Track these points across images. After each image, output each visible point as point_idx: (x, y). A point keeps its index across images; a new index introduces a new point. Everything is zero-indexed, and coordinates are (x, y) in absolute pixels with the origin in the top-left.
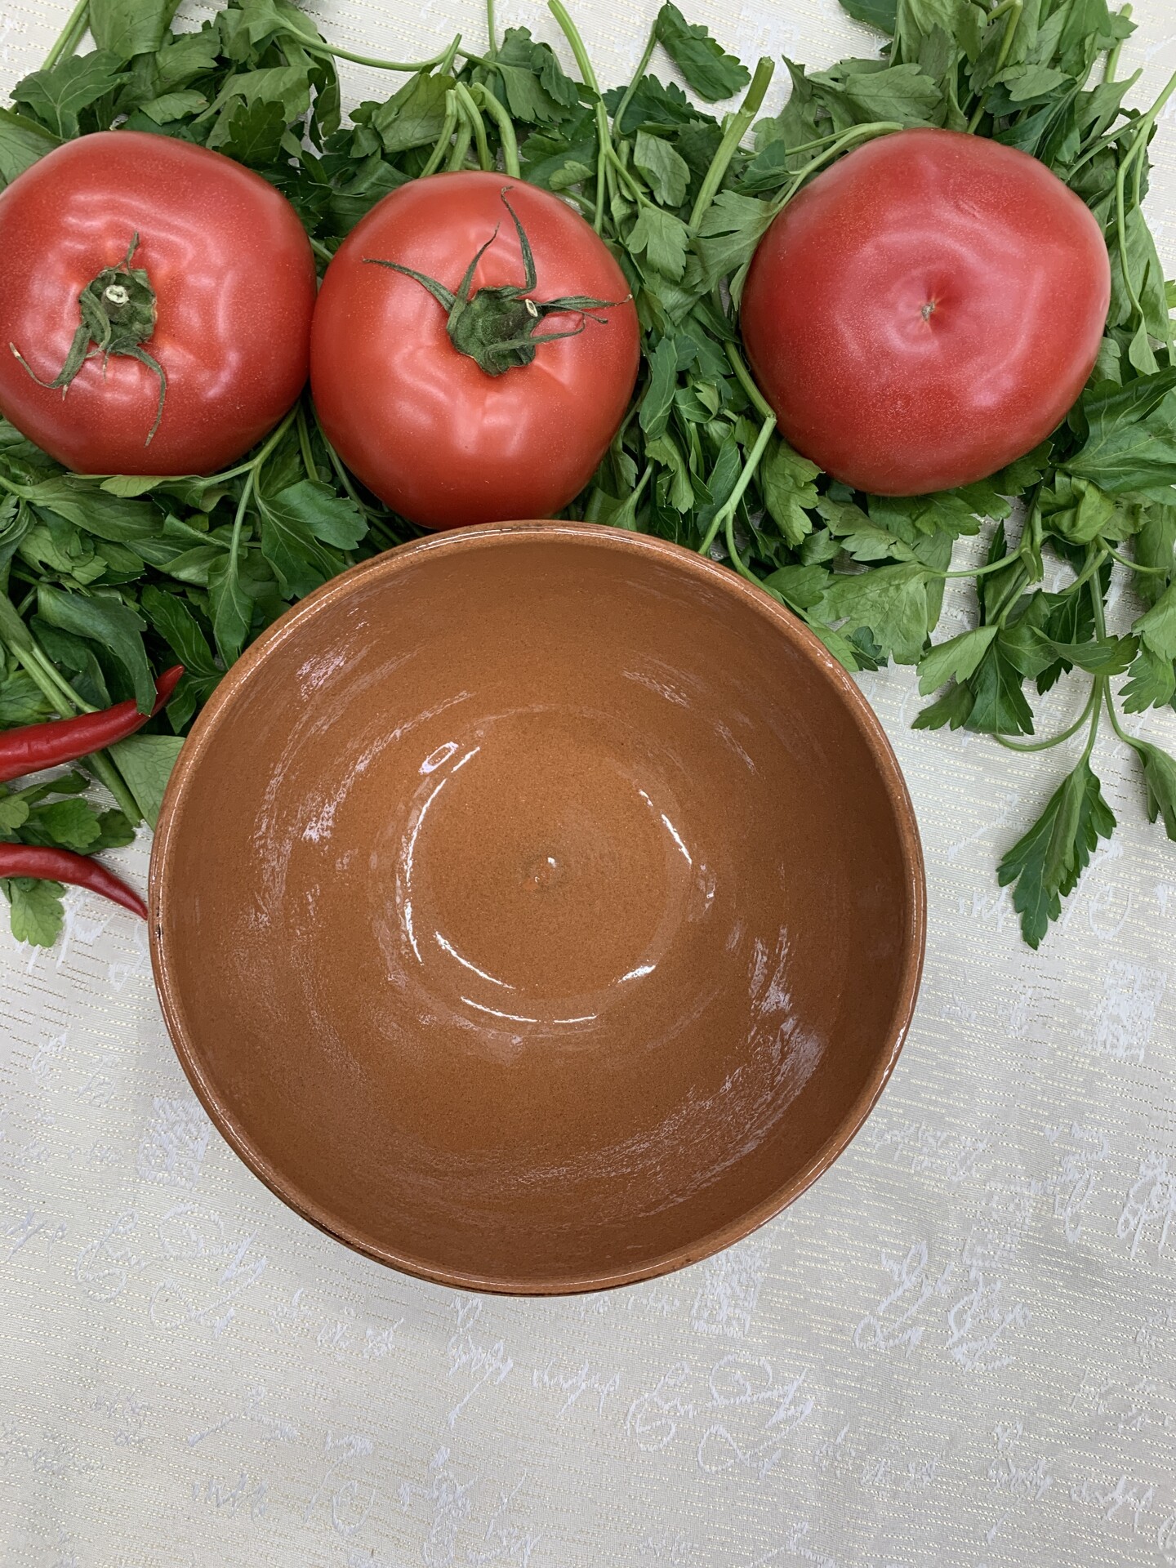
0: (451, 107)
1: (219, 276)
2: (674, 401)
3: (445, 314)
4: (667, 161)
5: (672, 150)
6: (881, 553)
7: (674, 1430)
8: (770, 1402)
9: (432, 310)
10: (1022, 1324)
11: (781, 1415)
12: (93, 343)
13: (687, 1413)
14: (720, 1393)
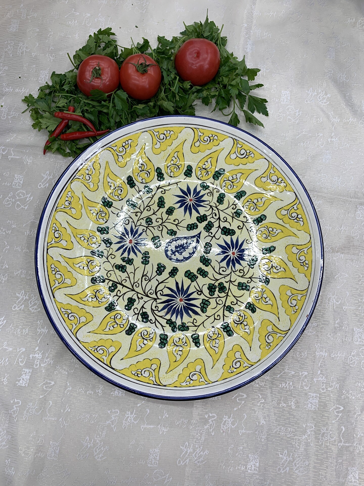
1: (108, 68)
3: (136, 67)
9: (135, 67)
12: (94, 77)
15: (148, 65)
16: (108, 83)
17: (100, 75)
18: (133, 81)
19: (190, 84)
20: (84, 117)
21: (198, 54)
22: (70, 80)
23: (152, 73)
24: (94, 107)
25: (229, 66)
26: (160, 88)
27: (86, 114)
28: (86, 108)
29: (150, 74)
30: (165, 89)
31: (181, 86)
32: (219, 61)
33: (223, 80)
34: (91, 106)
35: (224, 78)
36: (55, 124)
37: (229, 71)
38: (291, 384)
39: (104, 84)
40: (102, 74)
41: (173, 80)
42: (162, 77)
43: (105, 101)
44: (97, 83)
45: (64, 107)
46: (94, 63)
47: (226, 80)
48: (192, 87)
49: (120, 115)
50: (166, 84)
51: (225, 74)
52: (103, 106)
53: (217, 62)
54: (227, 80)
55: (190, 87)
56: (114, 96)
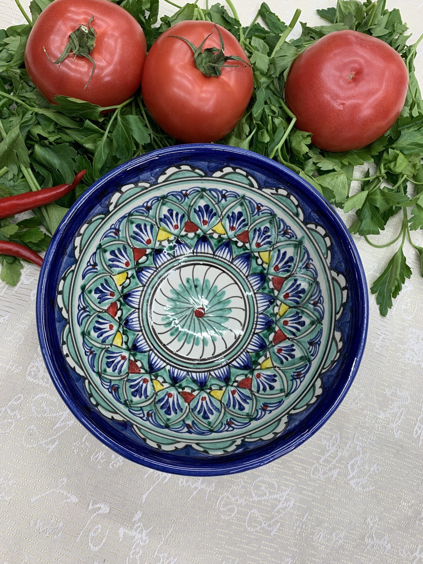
0: (196, 14)
2: (264, 108)
3: (193, 54)
4: (262, 46)
5: (263, 42)
6: (330, 167)
7: (236, 511)
8: (276, 499)
9: (189, 54)
10: (377, 473)
11: (280, 506)
12: (71, 51)
13: (242, 503)
14: (256, 494)
15: (226, 59)
17: (90, 53)
18: (176, 90)
23: (232, 83)
39: (96, 79)
40: (97, 49)
44: (78, 70)
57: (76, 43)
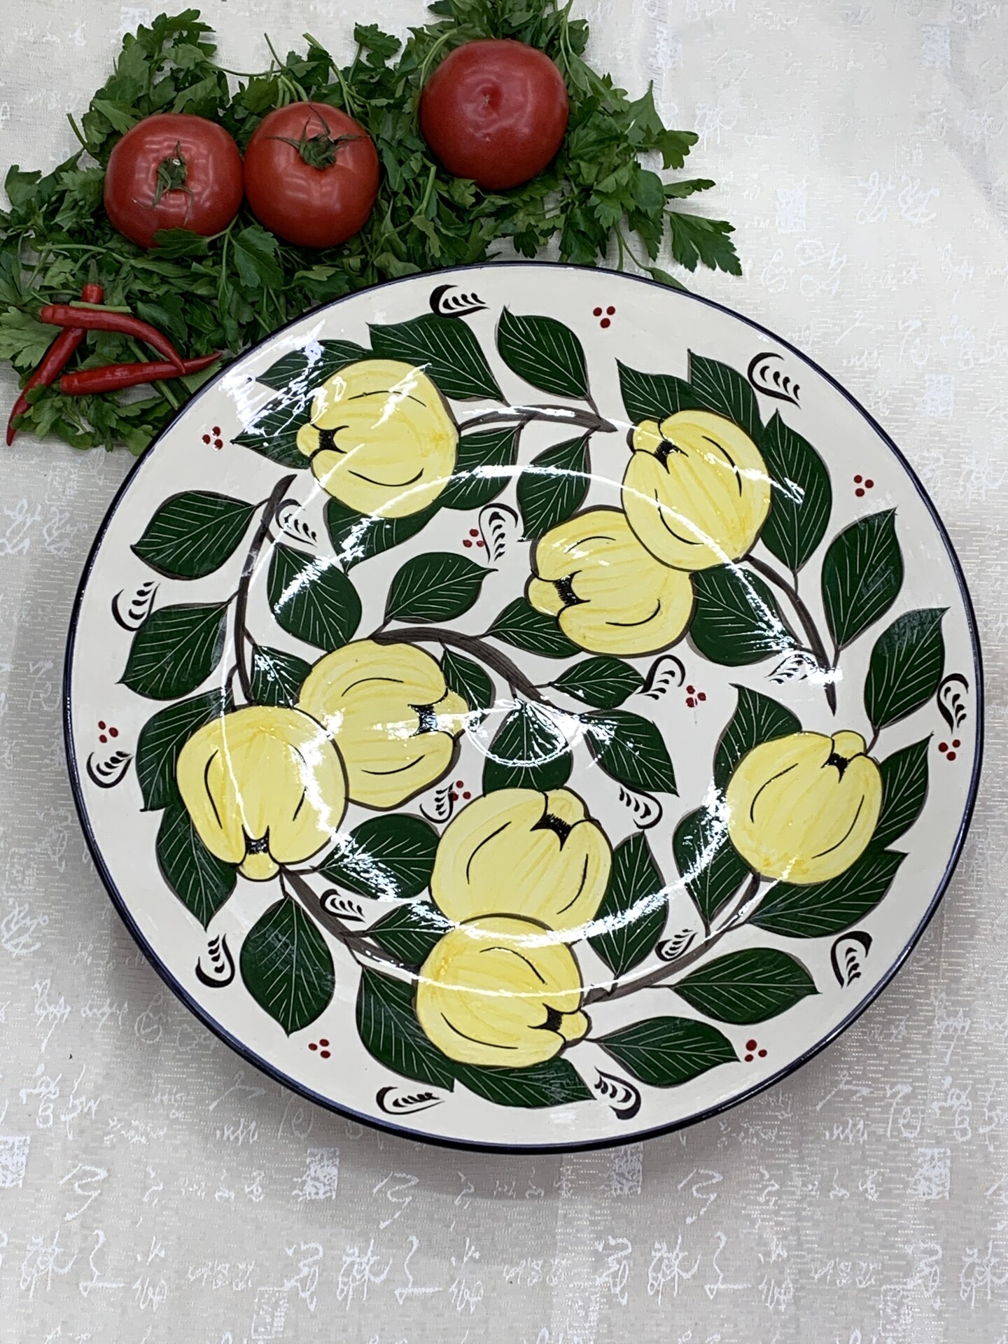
0: (280, 85)
1: (207, 157)
3: (298, 151)
9: (294, 151)
12: (164, 188)
15: (336, 142)
16: (208, 204)
17: (183, 182)
18: (289, 193)
19: (473, 189)
20: (135, 315)
21: (495, 96)
22: (77, 195)
23: (350, 165)
24: (164, 280)
25: (598, 128)
26: (376, 204)
27: (140, 305)
28: (138, 286)
29: (342, 168)
30: (394, 209)
31: (446, 195)
32: (564, 110)
33: (580, 173)
34: (156, 280)
35: (582, 164)
36: (42, 343)
37: (598, 142)
38: (861, 1126)
39: (196, 206)
40: (190, 177)
41: (419, 175)
42: (382, 170)
43: (200, 260)
44: (177, 205)
45: (65, 285)
46: (159, 143)
47: (588, 172)
48: (479, 199)
49: (253, 304)
50: (395, 194)
51: (587, 153)
52: (197, 277)
53: (558, 112)
54: (595, 170)
55: (473, 200)
56: (230, 243)
57: (166, 176)
